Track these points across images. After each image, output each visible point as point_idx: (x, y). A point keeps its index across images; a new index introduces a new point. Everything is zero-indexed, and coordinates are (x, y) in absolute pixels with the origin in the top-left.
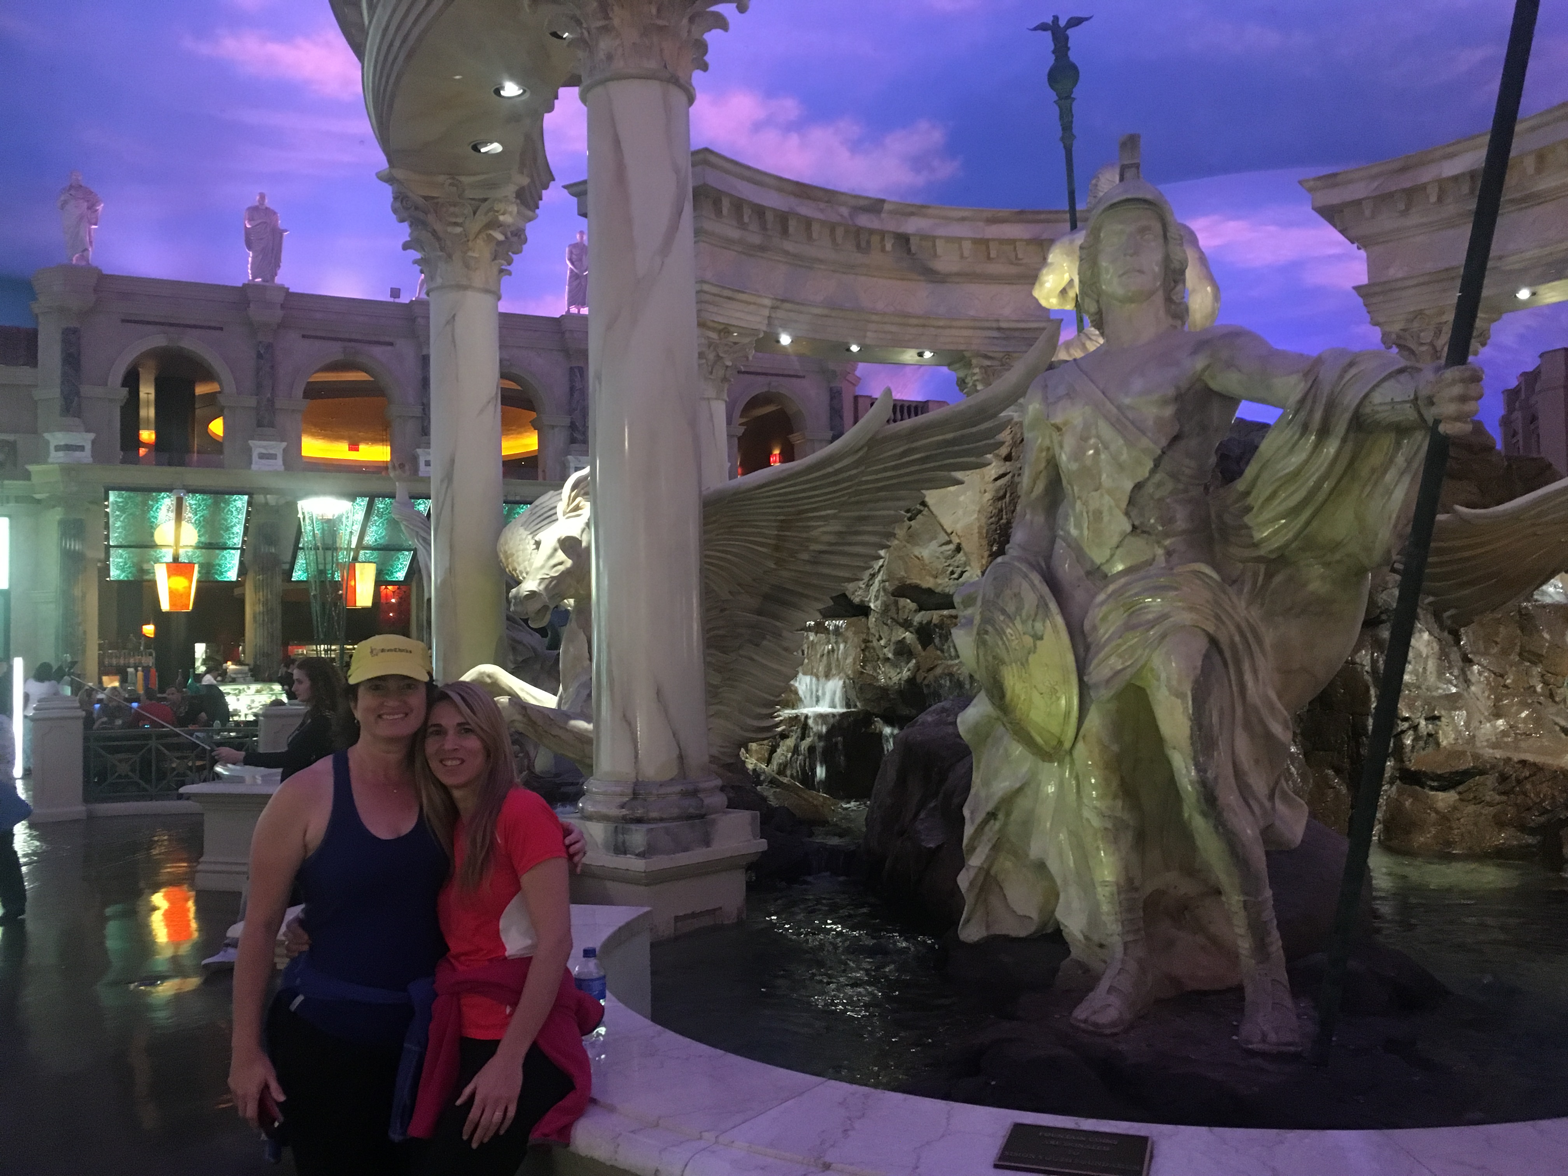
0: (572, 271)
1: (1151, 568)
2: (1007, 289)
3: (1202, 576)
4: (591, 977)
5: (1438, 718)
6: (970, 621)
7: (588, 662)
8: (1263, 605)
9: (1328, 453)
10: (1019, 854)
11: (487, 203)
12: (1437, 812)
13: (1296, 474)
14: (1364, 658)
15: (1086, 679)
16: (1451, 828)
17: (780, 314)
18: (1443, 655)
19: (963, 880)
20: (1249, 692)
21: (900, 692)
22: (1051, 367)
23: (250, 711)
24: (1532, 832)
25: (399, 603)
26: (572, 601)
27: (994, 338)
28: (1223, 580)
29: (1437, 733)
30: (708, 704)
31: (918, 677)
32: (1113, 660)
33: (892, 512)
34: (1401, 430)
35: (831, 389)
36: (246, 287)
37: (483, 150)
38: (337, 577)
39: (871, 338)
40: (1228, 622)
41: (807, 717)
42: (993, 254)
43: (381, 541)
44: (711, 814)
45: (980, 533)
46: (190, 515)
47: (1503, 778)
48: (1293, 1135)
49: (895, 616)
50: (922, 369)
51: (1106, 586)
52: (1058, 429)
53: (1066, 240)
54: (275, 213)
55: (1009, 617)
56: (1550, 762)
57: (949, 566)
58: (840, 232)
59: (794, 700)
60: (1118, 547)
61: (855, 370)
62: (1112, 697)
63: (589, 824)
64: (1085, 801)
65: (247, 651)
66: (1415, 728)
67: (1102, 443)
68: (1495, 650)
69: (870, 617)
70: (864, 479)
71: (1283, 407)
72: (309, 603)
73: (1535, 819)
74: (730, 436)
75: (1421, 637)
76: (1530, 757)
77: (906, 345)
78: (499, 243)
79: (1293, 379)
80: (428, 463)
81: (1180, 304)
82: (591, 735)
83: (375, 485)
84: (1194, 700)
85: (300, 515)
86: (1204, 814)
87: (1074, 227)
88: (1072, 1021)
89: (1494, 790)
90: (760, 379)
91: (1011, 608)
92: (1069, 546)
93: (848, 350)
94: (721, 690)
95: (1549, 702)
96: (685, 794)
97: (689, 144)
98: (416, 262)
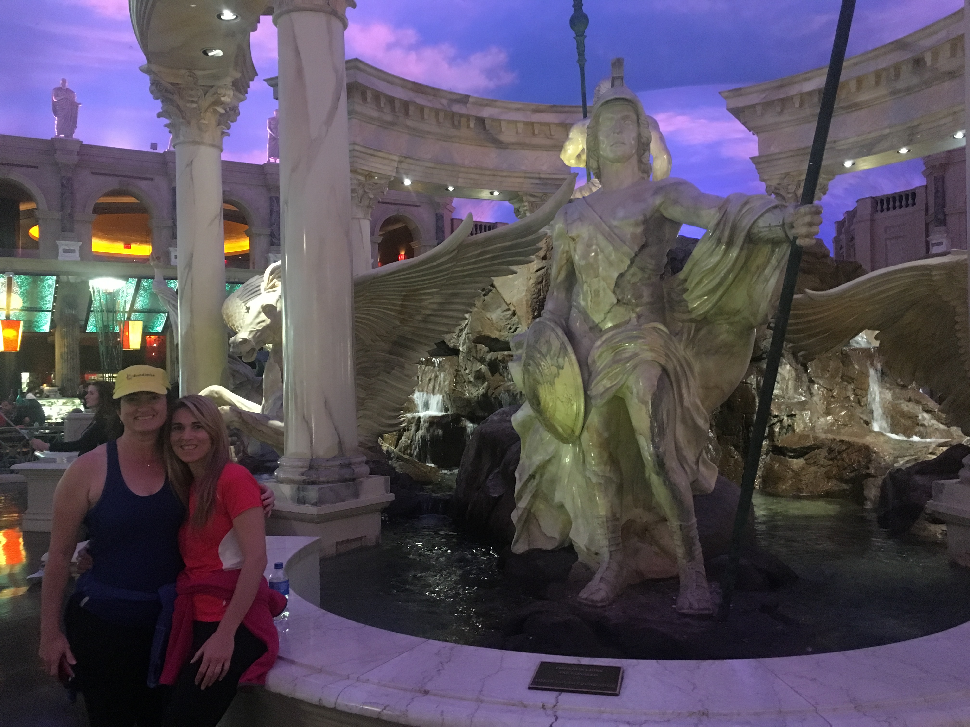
0: (271, 135)
1: (629, 325)
2: (545, 153)
3: (658, 330)
4: (280, 581)
5: (794, 415)
6: (519, 358)
7: (281, 384)
8: (693, 348)
9: (732, 255)
10: (548, 500)
11: (213, 89)
12: (793, 471)
13: (713, 269)
14: (753, 380)
15: (589, 393)
16: (801, 480)
17: (404, 166)
18: (798, 378)
19: (515, 516)
20: (685, 400)
21: (478, 402)
22: (571, 201)
23: (59, 416)
24: (846, 482)
25: (158, 347)
26: (271, 345)
27: (537, 184)
28: (670, 332)
29: (793, 424)
30: (358, 410)
31: (489, 392)
32: (605, 381)
33: (473, 291)
34: (775, 243)
35: (437, 214)
36: (53, 141)
37: (210, 54)
38: (117, 329)
39: (461, 182)
40: (674, 359)
41: (419, 418)
42: (536, 132)
43: (146, 307)
44: (360, 478)
45: (527, 304)
46: (17, 289)
47: (831, 450)
48: (706, 664)
49: (475, 355)
50: (494, 202)
51: (602, 336)
52: (574, 240)
53: (580, 124)
54: (72, 92)
55: (543, 355)
56: (858, 441)
57: (508, 324)
58: (441, 115)
59: (411, 407)
60: (609, 312)
61: (452, 203)
62: (605, 403)
63: (281, 486)
64: (588, 466)
65: (57, 378)
66: (781, 421)
67: (599, 248)
68: (827, 375)
69: (460, 356)
70: (456, 269)
71: (706, 228)
72: (98, 347)
73: (848, 475)
74: (373, 242)
75: (785, 367)
76: (846, 438)
77: (483, 187)
78: (221, 115)
79: (713, 211)
80: (176, 257)
81: (647, 164)
82: (283, 430)
83: (141, 270)
84: (652, 405)
85: (91, 290)
86: (657, 474)
87: (585, 116)
88: (578, 599)
89: (825, 458)
90: (392, 207)
91: (544, 350)
92: (579, 311)
93: (447, 189)
94: (366, 401)
95: (857, 406)
96: (342, 466)
97: (344, 54)
98: (166, 126)
